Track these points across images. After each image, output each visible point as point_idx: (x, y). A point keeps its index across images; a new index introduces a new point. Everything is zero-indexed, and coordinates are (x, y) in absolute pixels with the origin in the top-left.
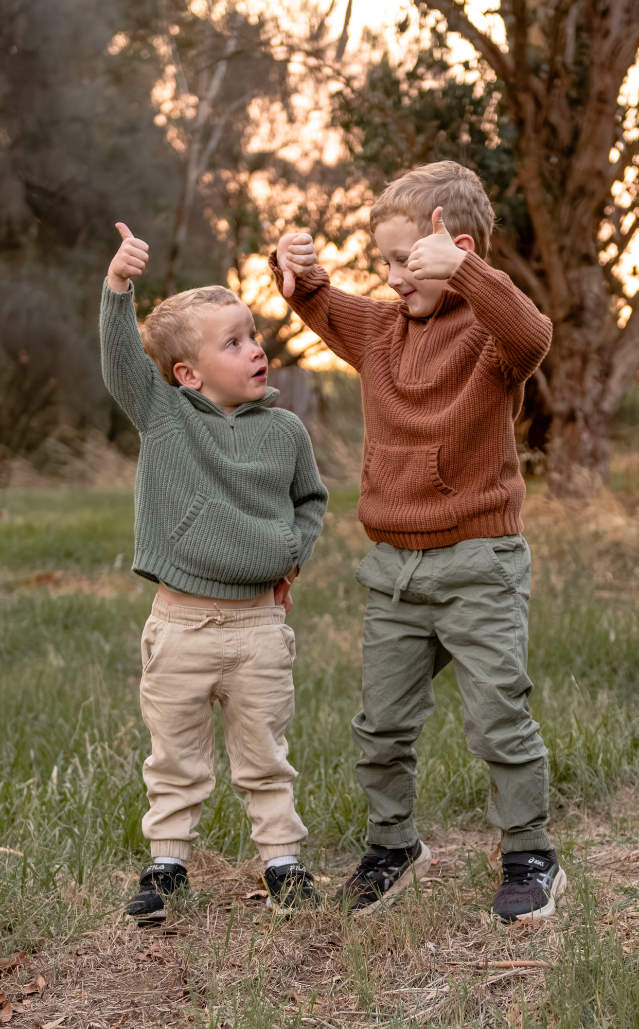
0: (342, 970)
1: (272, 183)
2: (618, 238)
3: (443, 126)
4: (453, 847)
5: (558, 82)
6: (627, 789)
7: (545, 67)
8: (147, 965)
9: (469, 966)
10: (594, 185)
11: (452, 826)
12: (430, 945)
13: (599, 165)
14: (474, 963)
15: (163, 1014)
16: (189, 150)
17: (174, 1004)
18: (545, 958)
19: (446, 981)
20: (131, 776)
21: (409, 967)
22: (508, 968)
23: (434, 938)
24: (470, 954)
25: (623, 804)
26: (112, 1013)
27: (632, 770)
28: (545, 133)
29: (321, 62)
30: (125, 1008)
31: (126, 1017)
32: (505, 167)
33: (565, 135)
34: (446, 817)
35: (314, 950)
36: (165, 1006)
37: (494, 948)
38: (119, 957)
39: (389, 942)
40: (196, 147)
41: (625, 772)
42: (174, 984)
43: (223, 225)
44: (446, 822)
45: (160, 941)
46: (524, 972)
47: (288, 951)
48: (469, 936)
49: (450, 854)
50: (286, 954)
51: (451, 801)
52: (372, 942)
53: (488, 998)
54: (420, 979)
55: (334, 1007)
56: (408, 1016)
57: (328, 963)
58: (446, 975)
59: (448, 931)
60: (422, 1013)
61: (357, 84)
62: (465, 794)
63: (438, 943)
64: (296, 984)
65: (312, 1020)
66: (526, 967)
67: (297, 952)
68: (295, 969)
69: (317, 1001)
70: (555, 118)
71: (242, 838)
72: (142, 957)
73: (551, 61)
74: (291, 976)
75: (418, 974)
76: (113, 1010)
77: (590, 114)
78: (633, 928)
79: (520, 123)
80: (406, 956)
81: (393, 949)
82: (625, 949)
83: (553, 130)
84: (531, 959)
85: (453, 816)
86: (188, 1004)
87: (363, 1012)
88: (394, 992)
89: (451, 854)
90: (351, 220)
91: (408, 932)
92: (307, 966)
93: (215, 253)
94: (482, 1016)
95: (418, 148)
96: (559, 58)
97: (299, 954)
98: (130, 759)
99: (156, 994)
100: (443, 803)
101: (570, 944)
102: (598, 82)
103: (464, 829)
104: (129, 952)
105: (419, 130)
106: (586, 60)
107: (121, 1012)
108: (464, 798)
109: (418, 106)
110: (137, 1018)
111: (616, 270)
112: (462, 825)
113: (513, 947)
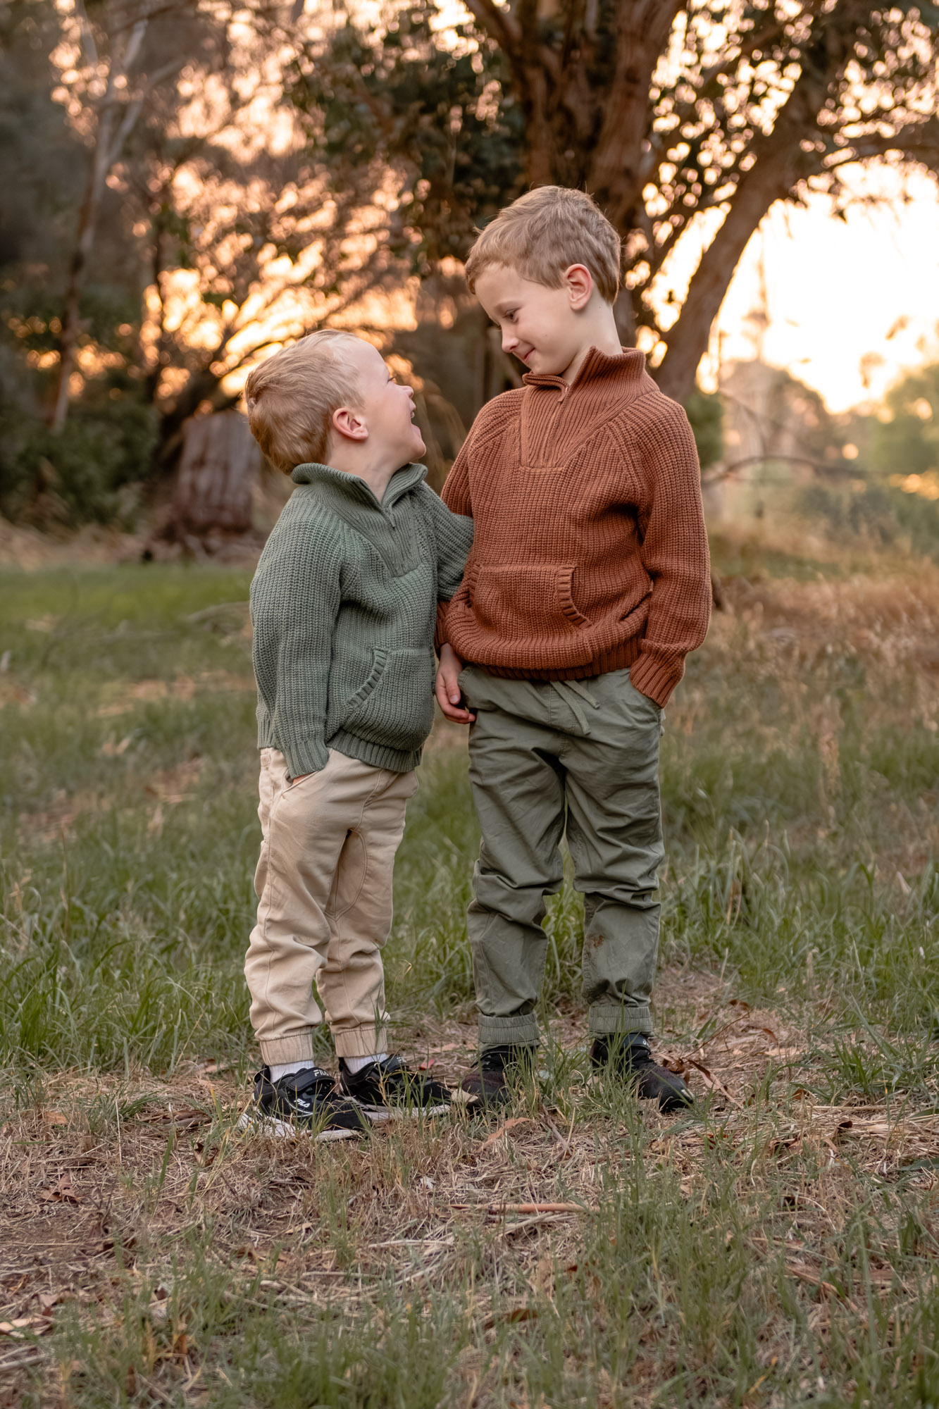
0: (313, 1214)
1: (205, 177)
2: (651, 256)
3: (428, 109)
4: (448, 1047)
5: (576, 54)
6: (673, 970)
7: (560, 35)
8: (55, 1207)
9: (480, 1210)
10: (621, 186)
11: (449, 1017)
12: (428, 1181)
13: (627, 161)
14: (486, 1206)
15: (76, 1274)
16: (96, 133)
17: (91, 1261)
18: (578, 1200)
19: (450, 1231)
20: (28, 948)
21: (400, 1211)
22: (529, 1212)
23: (432, 1171)
24: (481, 1193)
25: (669, 991)
26: (9, 1273)
27: (679, 946)
28: (558, 120)
29: (272, 23)
30: (25, 1267)
31: (28, 1280)
32: (507, 161)
33: (583, 121)
34: (440, 1007)
35: (275, 1187)
36: (79, 1263)
37: (511, 1186)
38: (17, 1196)
39: (374, 1178)
40: (106, 130)
41: (671, 947)
42: (91, 1234)
43: (142, 228)
44: (441, 1013)
45: (72, 1174)
46: (551, 1218)
47: (241, 1190)
48: (477, 1169)
49: (446, 1056)
50: (239, 1193)
51: (447, 985)
52: (352, 1177)
53: (505, 1253)
54: (415, 1227)
55: (304, 1266)
56: (400, 1278)
57: (294, 1205)
58: (449, 1222)
59: (450, 1163)
60: (420, 1274)
61: (317, 51)
62: (465, 976)
63: (438, 1179)
64: (253, 1234)
65: (275, 1284)
66: (554, 1211)
67: (253, 1190)
68: (251, 1213)
69: (282, 1258)
70: (571, 100)
71: (176, 1034)
72: (47, 1195)
73: (568, 28)
74: (246, 1223)
75: (412, 1222)
76: (10, 1269)
77: (616, 97)
78: (691, 1159)
79: (527, 107)
80: (396, 1196)
81: (378, 1186)
82: (683, 1188)
83: (569, 116)
84: (559, 1201)
85: (450, 1005)
86: (110, 1261)
87: (342, 1273)
88: (382, 1245)
89: (448, 1055)
90: (305, 225)
91: (399, 1164)
92: (266, 1209)
93: (131, 265)
94: (497, 1279)
95: (395, 135)
96: (577, 26)
97: (256, 1194)
98: (26, 926)
99: (69, 1247)
100: (437, 988)
101: (612, 1181)
102: (627, 55)
103: (465, 1023)
104: (30, 1190)
105: (397, 111)
106: (612, 28)
107: (20, 1272)
108: (464, 981)
109: (397, 81)
110: (42, 1279)
111: (647, 296)
112: (461, 1017)
113: (536, 1184)
